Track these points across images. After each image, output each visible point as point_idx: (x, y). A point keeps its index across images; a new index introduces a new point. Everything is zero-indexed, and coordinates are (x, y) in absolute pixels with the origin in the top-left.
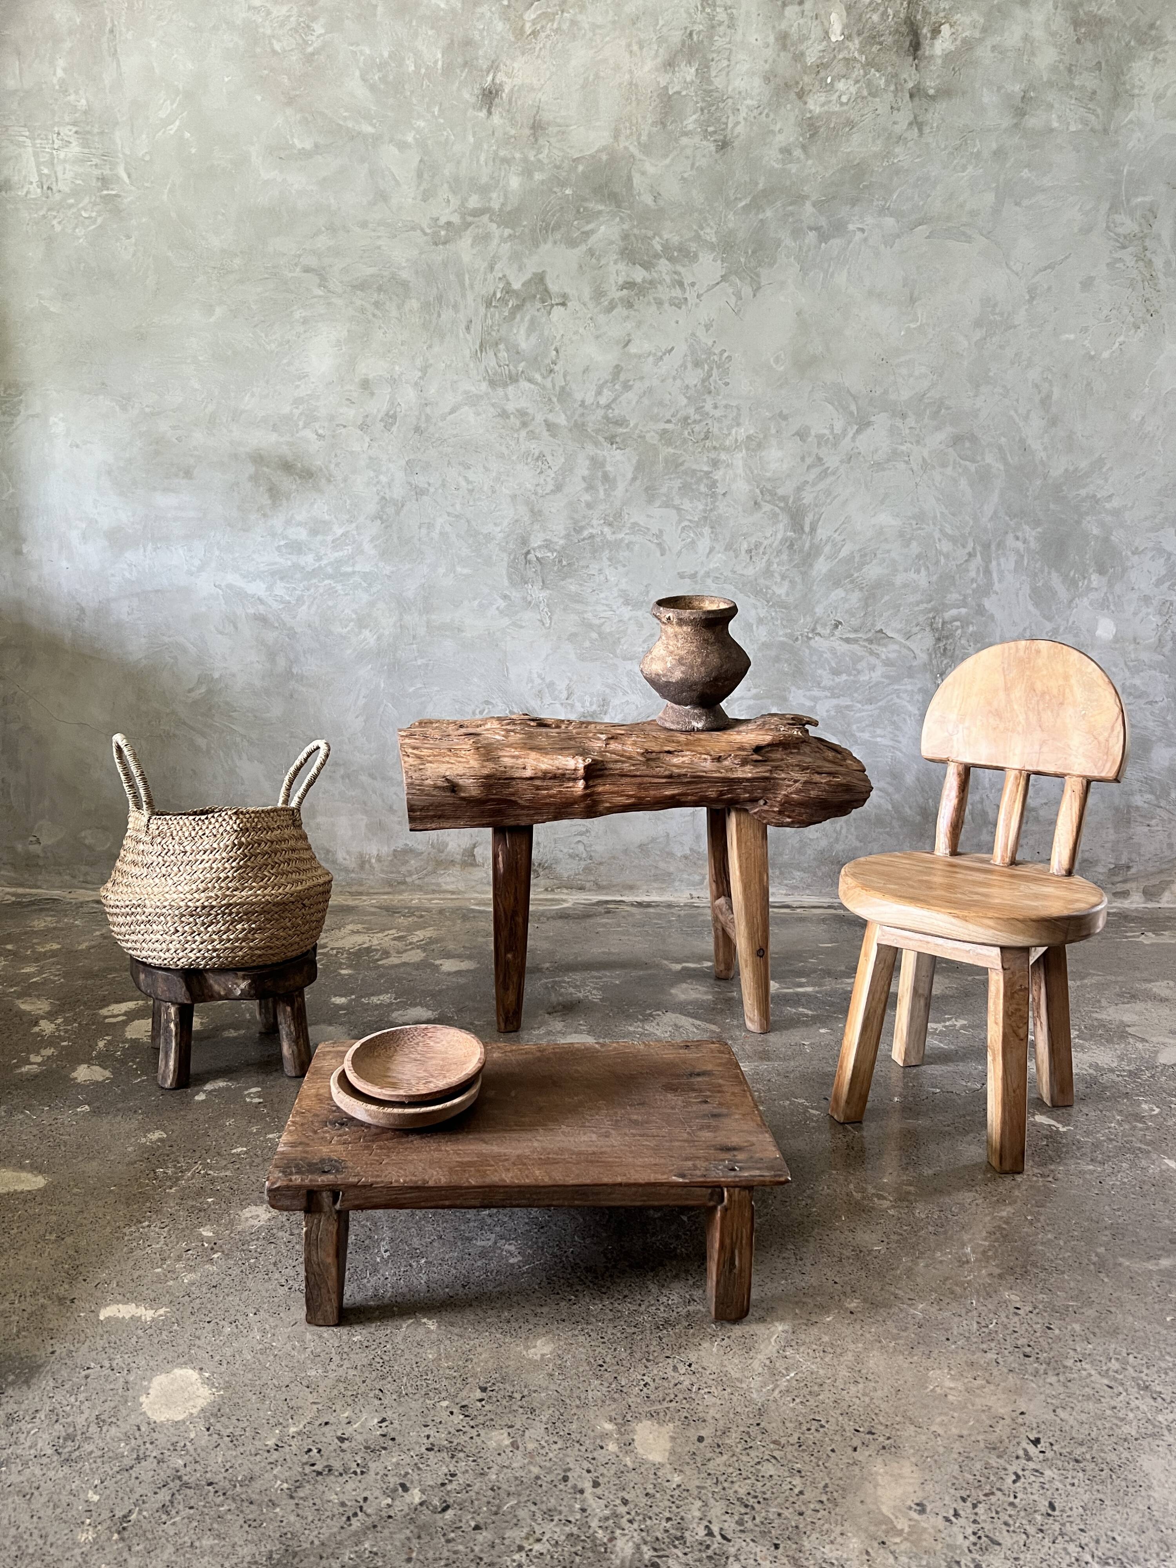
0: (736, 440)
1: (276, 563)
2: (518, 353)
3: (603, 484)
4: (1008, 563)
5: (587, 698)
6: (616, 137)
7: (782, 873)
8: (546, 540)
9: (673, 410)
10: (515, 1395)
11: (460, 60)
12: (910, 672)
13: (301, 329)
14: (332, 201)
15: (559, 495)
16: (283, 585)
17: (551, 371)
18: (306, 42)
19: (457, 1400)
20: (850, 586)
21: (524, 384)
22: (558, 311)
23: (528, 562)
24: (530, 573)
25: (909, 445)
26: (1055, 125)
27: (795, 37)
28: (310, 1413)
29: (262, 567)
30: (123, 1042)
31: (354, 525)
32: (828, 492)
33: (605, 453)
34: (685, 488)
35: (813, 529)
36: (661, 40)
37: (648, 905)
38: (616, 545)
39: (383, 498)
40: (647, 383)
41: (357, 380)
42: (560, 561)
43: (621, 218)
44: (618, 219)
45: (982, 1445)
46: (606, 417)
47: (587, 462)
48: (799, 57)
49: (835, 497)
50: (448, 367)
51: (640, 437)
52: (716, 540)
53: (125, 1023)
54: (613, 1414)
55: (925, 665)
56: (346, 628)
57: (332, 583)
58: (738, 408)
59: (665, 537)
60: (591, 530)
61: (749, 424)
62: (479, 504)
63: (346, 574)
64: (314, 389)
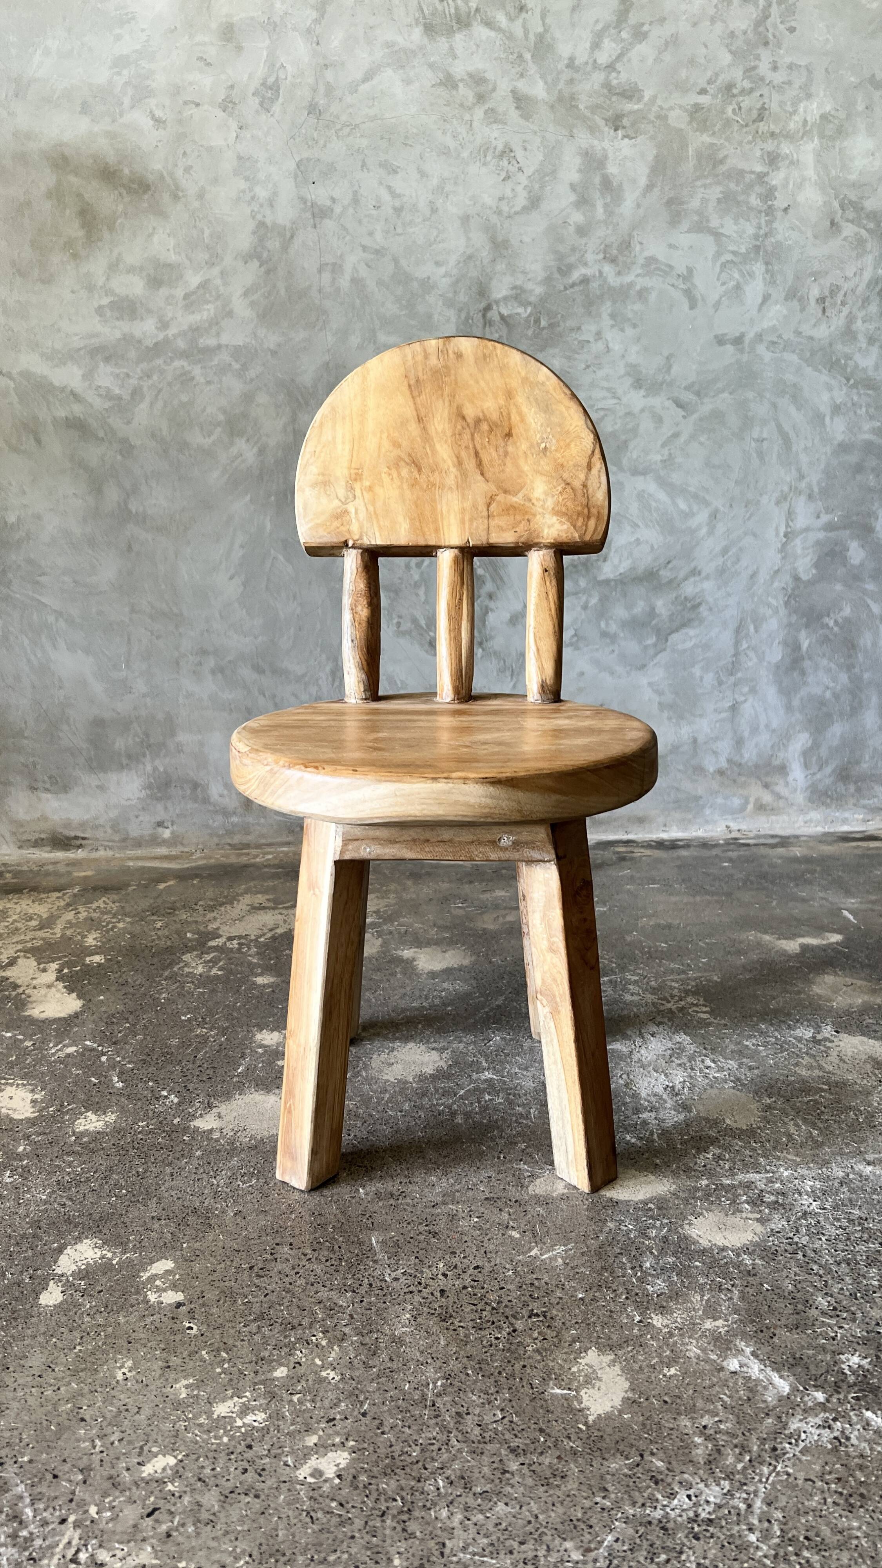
0: (805, 122)
1: (96, 335)
3: (602, 195)
7: (859, 790)
8: (515, 288)
9: (709, 74)
15: (535, 214)
16: (109, 369)
17: (522, 8)
21: (481, 32)
23: (488, 323)
29: (75, 342)
31: (217, 269)
33: (606, 144)
34: (728, 201)
37: (673, 845)
38: (621, 294)
39: (262, 224)
40: (667, 30)
41: (214, 26)
42: (537, 321)
46: (607, 85)
47: (578, 160)
51: (658, 118)
52: (773, 283)
56: (209, 436)
57: (185, 364)
58: (809, 69)
59: (698, 281)
60: (584, 271)
61: (825, 96)
62: (411, 230)
63: (209, 351)
64: (147, 41)
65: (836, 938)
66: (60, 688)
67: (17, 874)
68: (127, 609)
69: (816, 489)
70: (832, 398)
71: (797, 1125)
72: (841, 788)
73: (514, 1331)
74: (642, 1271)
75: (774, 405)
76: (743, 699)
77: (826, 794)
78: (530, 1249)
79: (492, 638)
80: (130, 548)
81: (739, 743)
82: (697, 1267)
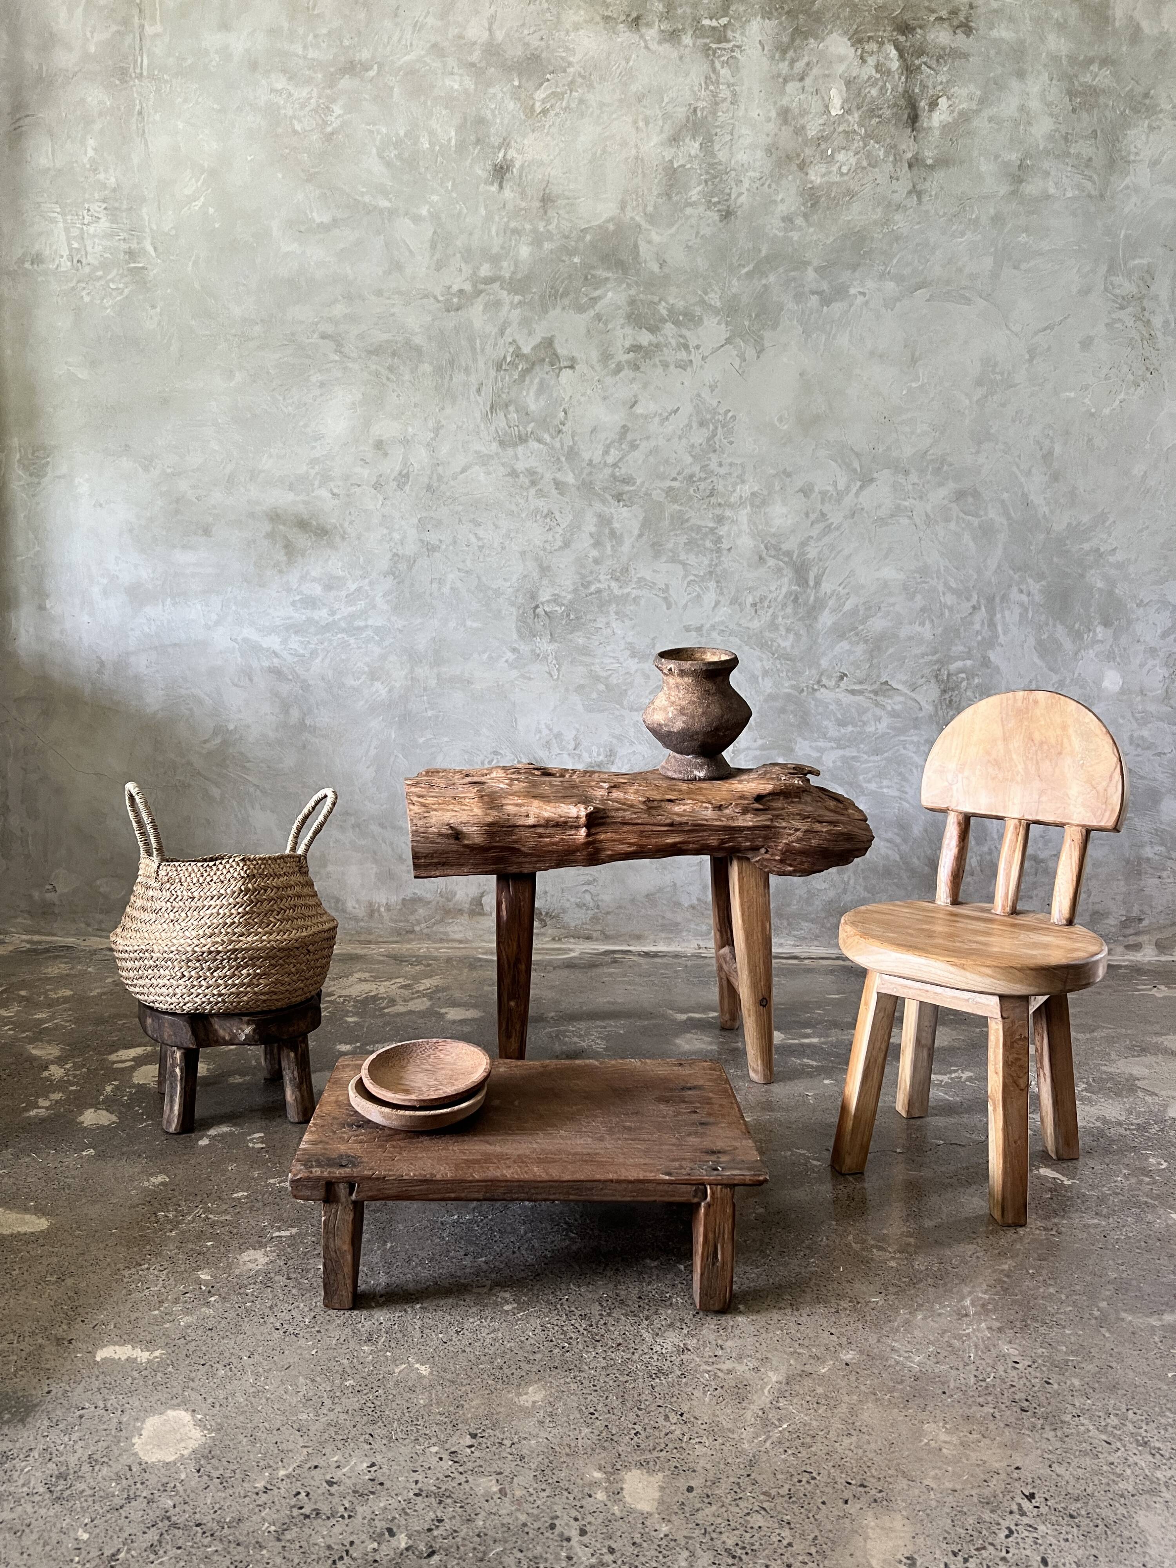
0: (741, 497)
1: (290, 618)
2: (527, 414)
3: (610, 540)
4: (1012, 616)
5: (594, 748)
6: (623, 208)
8: (554, 595)
9: (678, 468)
10: (505, 1442)
11: (473, 138)
12: (916, 723)
13: (318, 392)
14: (349, 271)
15: (567, 551)
16: (297, 638)
17: (560, 431)
18: (325, 123)
19: (447, 1446)
20: (854, 639)
21: (534, 445)
22: (566, 374)
23: (536, 616)
24: (539, 626)
25: (911, 500)
26: (1052, 191)
27: (797, 111)
28: (299, 1458)
29: (278, 622)
30: (130, 1087)
31: (367, 580)
32: (832, 548)
34: (691, 544)
35: (818, 583)
36: (666, 116)
37: (656, 955)
38: (622, 600)
39: (396, 555)
40: (652, 443)
41: (371, 442)
42: (568, 615)
43: (628, 284)
44: (624, 285)
45: (975, 1499)
46: (613, 476)
47: (595, 519)
48: (799, 131)
49: (839, 552)
50: (459, 428)
51: (646, 494)
52: (722, 594)
53: (133, 1069)
54: (603, 1463)
55: (931, 716)
56: (358, 680)
57: (345, 636)
58: (743, 466)
59: (671, 592)
60: (598, 585)
61: (754, 481)
62: (489, 560)
63: (359, 629)
64: (330, 450)
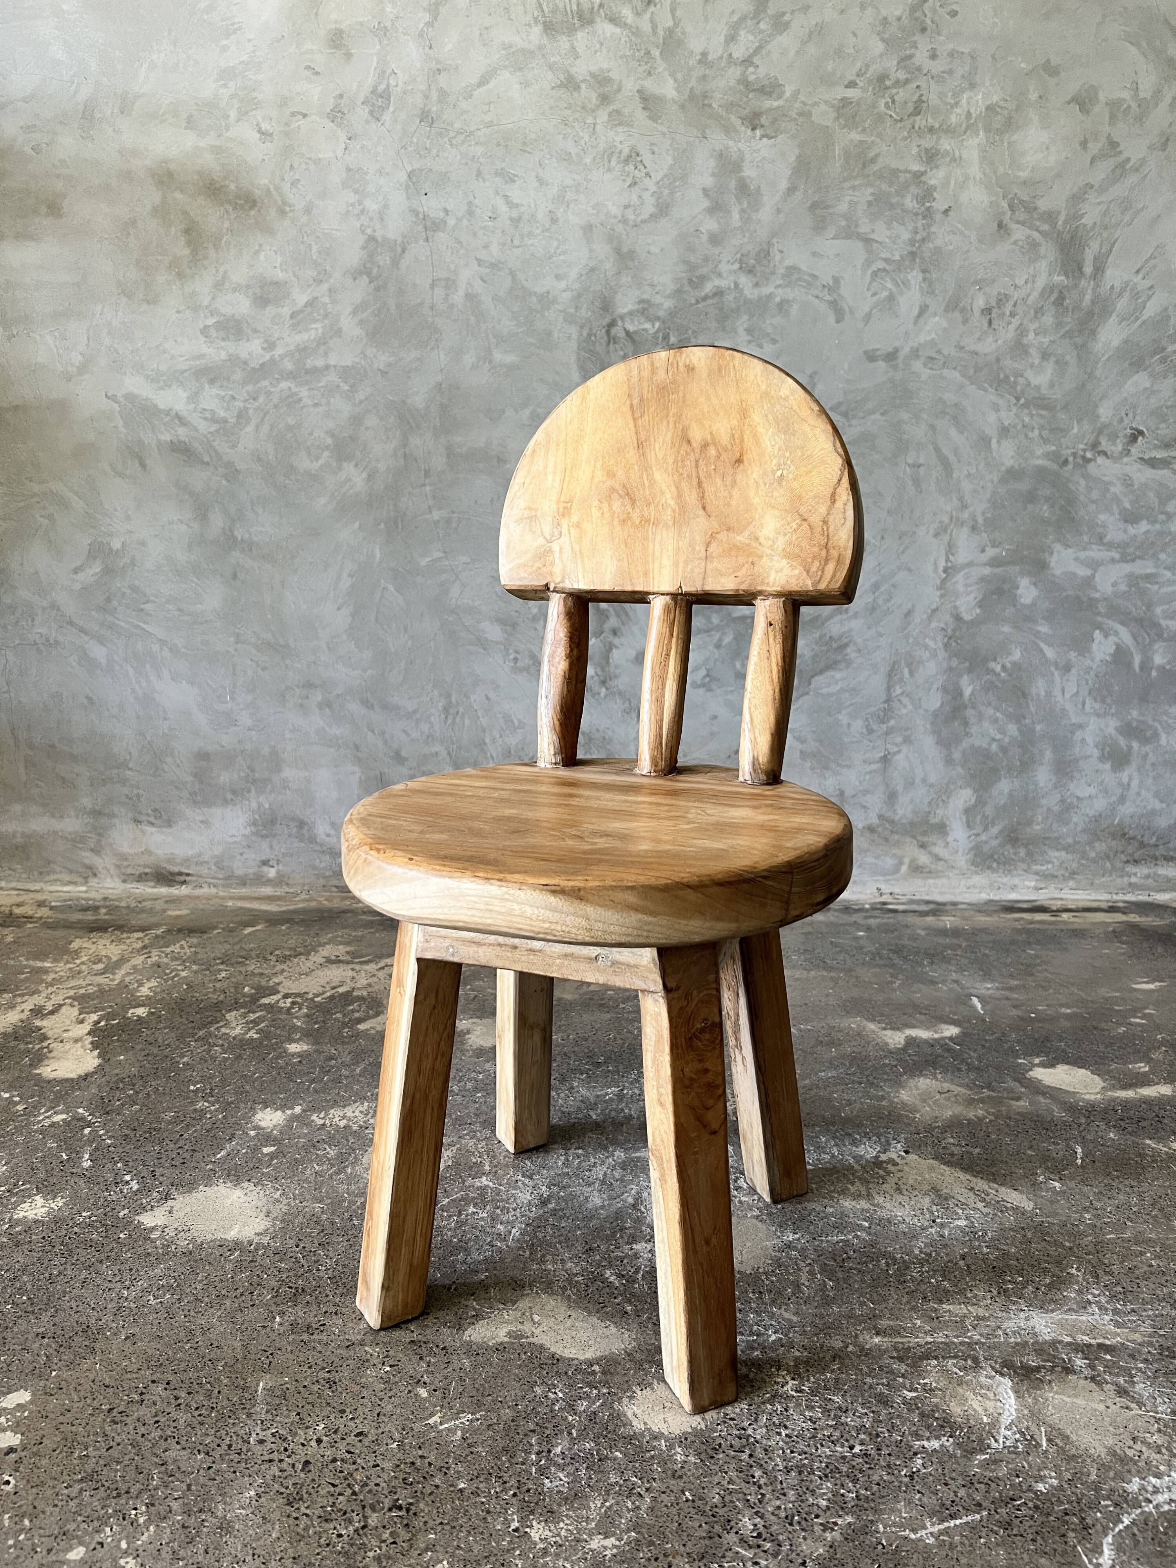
0: (969, 114)
1: (202, 356)
3: (738, 200)
8: (642, 301)
9: (859, 65)
15: (664, 222)
16: (214, 391)
20: (1159, 368)
21: (606, 28)
23: (612, 340)
29: (182, 364)
31: (325, 286)
32: (1126, 204)
33: (743, 145)
34: (879, 204)
35: (1099, 269)
38: (761, 306)
39: (372, 239)
41: (322, 33)
42: (667, 337)
47: (712, 163)
49: (1139, 211)
51: (800, 114)
52: (931, 292)
56: (317, 460)
57: (292, 386)
58: (973, 57)
59: (845, 291)
60: (717, 282)
61: (991, 85)
62: (529, 242)
63: (316, 372)
64: (254, 51)
65: (952, 1031)
66: (165, 719)
67: (112, 909)
68: (232, 639)
69: (980, 520)
70: (999, 419)
71: (812, 1273)
72: (1009, 850)
73: (364, 1527)
74: (548, 1459)
75: (932, 427)
76: (896, 749)
77: (992, 857)
78: (432, 1415)
79: (616, 676)
80: (235, 576)
81: (892, 797)
82: (616, 1459)
